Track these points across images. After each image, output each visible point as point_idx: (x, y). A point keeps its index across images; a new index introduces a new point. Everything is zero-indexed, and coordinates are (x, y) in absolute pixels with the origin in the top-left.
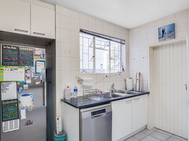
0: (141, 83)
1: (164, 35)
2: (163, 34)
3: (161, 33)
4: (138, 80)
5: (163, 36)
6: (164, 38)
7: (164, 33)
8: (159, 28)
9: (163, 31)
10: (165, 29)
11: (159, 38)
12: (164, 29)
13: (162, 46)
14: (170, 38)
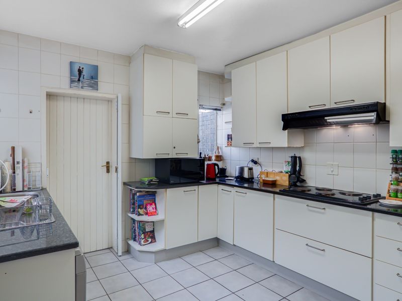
0: (26, 171)
1: (81, 79)
2: (80, 77)
3: (77, 73)
4: (20, 165)
5: (79, 80)
6: (81, 84)
7: (82, 76)
8: (71, 62)
9: (80, 71)
10: (83, 68)
11: (72, 81)
12: (81, 68)
13: (71, 97)
14: (91, 88)
